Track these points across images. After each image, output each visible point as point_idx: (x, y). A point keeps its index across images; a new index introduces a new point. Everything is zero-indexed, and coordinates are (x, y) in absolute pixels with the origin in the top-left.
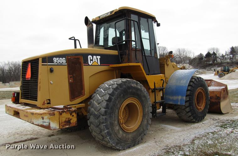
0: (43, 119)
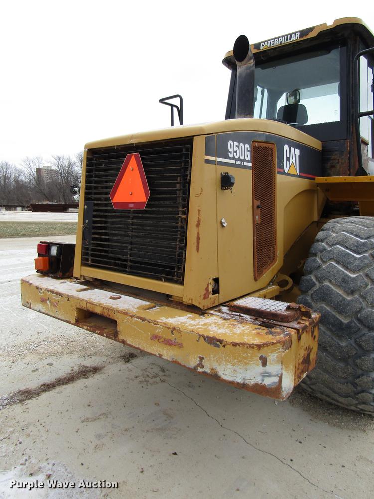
0: (264, 364)
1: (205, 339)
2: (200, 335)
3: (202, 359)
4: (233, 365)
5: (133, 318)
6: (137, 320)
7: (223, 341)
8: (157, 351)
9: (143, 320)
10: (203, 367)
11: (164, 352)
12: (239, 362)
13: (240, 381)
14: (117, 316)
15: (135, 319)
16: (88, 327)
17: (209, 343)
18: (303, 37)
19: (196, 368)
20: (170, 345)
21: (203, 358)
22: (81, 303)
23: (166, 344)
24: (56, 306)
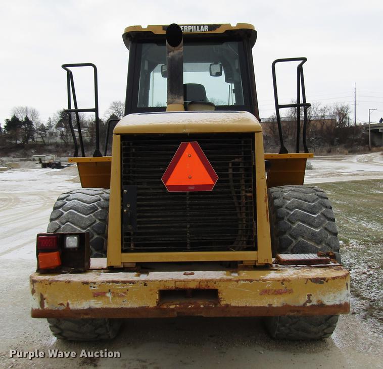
1: (311, 281)
2: (307, 279)
3: (309, 296)
4: (334, 293)
5: (239, 282)
6: (244, 282)
7: (325, 278)
8: (267, 303)
9: (251, 281)
10: (311, 302)
11: (275, 301)
12: (338, 289)
13: (338, 303)
14: (219, 285)
15: (242, 282)
16: (176, 305)
17: (315, 282)
18: (211, 31)
19: (305, 304)
20: (281, 294)
21: (311, 295)
22: (165, 283)
23: (276, 294)
24: (124, 296)
